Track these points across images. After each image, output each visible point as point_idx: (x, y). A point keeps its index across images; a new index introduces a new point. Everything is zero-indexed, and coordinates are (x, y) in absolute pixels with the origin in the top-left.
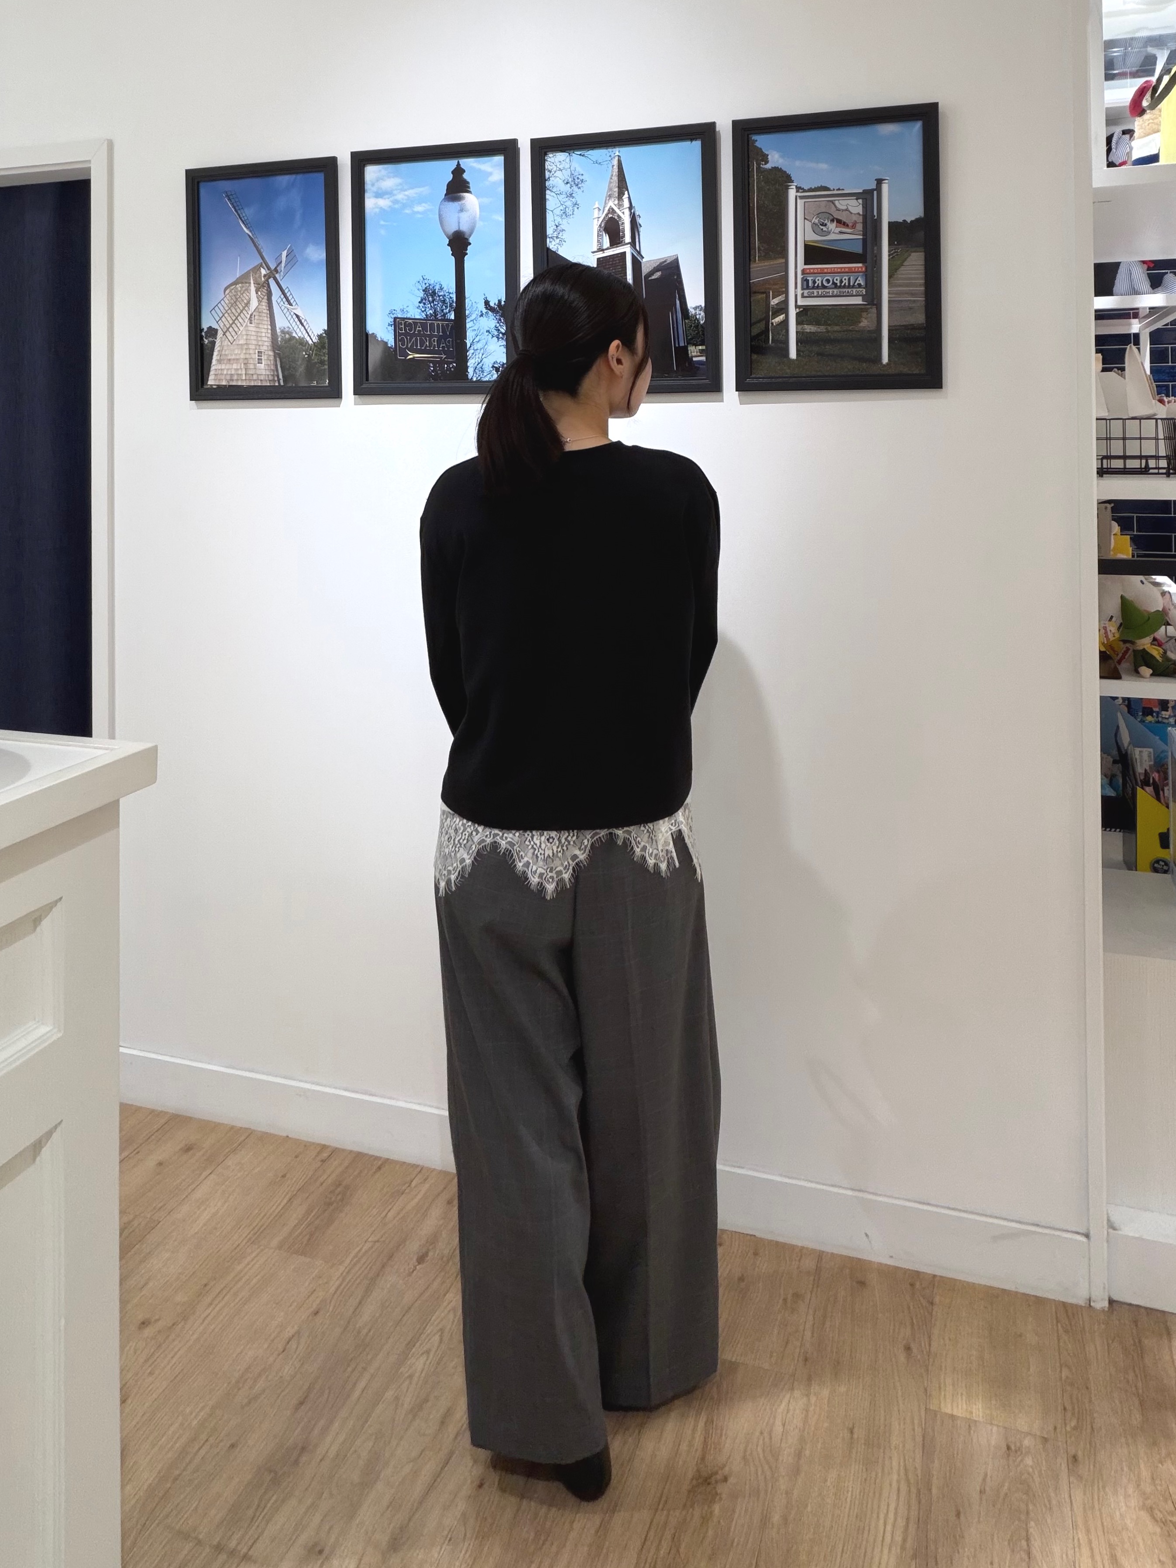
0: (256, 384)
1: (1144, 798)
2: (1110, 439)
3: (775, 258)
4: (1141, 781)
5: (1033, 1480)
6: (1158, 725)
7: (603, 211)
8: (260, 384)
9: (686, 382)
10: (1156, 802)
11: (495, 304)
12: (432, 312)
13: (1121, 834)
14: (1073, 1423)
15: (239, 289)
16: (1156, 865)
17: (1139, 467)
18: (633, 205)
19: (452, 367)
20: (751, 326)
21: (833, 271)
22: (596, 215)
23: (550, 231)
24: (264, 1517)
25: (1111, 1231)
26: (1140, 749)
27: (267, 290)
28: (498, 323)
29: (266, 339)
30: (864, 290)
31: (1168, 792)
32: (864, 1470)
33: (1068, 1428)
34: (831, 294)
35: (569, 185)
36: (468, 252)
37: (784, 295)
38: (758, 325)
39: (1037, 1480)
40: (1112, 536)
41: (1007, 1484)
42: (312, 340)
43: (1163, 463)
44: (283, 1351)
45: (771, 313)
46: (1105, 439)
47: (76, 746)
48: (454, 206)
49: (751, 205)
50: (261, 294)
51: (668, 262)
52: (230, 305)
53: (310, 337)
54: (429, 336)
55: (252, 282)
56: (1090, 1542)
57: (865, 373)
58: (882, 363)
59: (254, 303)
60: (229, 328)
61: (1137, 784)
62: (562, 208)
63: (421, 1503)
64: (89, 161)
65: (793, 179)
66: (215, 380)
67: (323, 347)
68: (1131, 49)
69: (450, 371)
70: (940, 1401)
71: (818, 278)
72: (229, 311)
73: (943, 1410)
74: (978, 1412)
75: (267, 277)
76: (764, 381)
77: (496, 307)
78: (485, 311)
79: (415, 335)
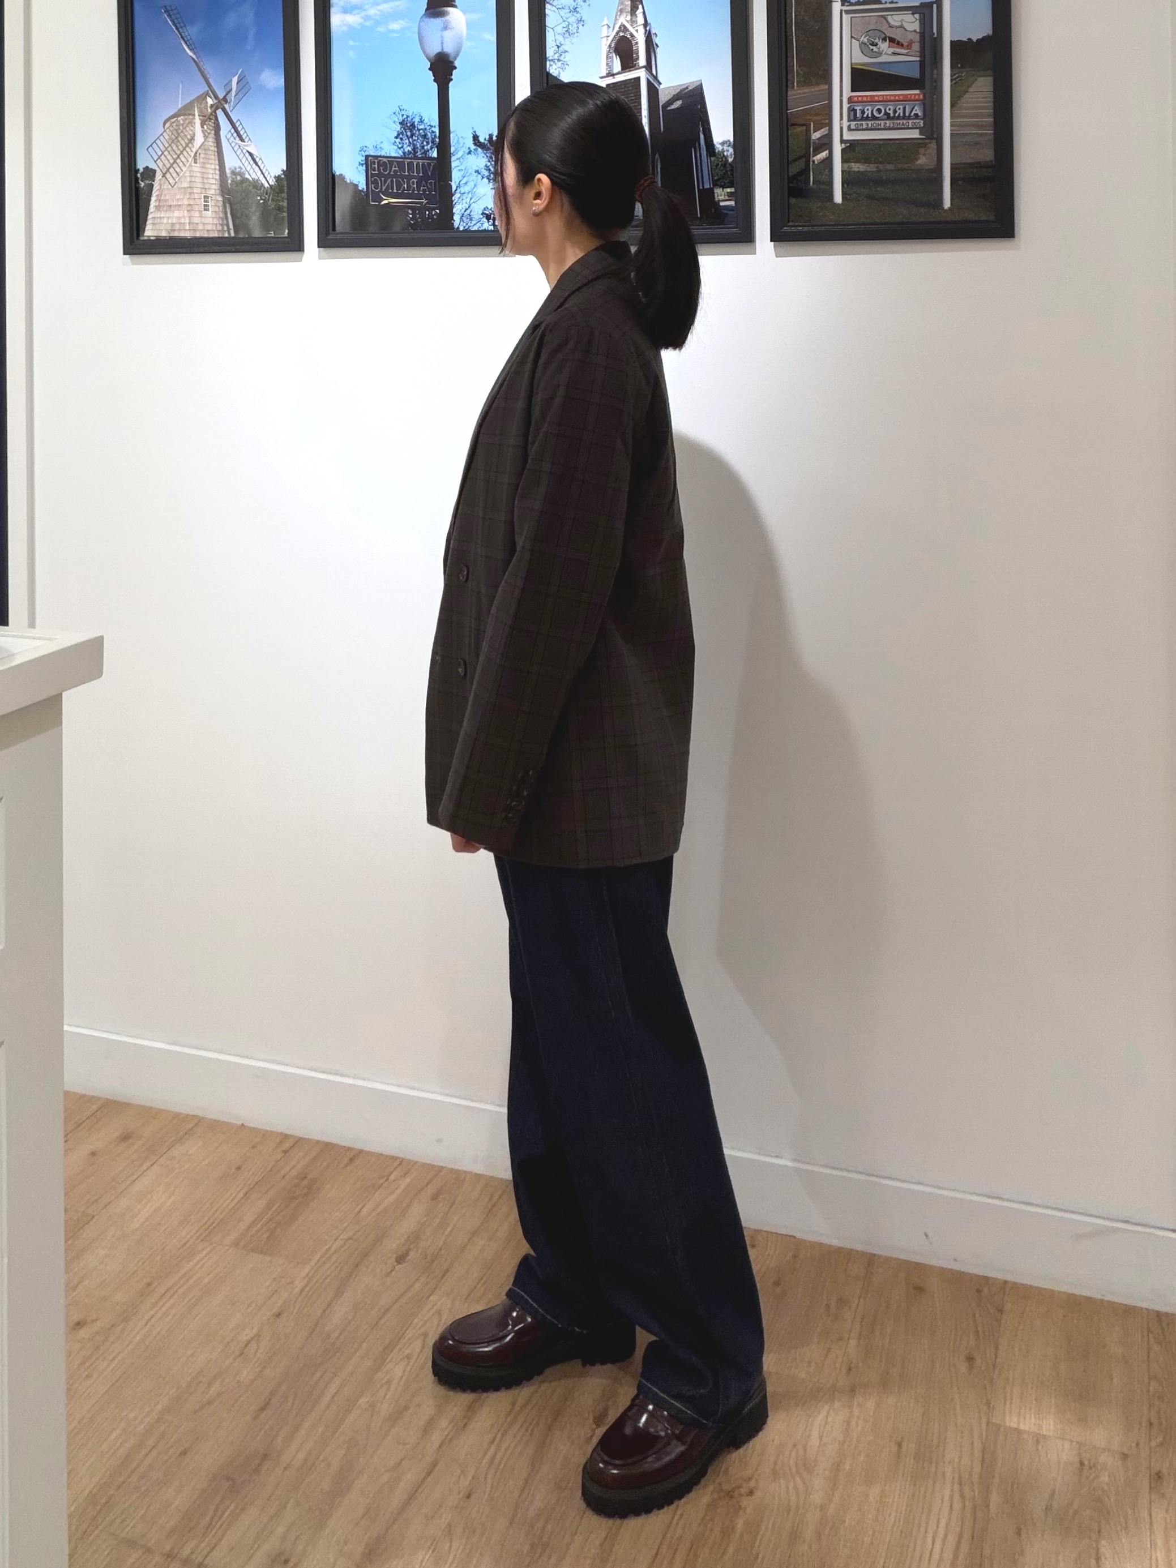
0: (202, 235)
3: (817, 84)
5: (1109, 1499)
7: (613, 30)
8: (206, 235)
9: (712, 232)
11: (485, 139)
12: (410, 149)
14: (1157, 1436)
15: (182, 122)
18: (649, 21)
19: (435, 214)
20: (789, 164)
21: (885, 99)
22: (605, 34)
23: (550, 52)
24: (221, 1526)
27: (215, 123)
29: (214, 181)
30: (922, 122)
32: (912, 1485)
33: (1151, 1442)
34: (882, 127)
36: (453, 77)
37: (827, 128)
38: (797, 163)
39: (1114, 1498)
41: (1078, 1501)
42: (268, 182)
44: (240, 1355)
45: (811, 149)
48: (438, 22)
49: (788, 21)
50: (208, 128)
51: (690, 88)
52: (170, 141)
53: (266, 178)
54: (407, 177)
55: (197, 113)
57: (922, 220)
58: (943, 208)
59: (199, 139)
60: (170, 168)
62: (564, 25)
63: (400, 1514)
66: (152, 230)
67: (281, 191)
69: (432, 218)
70: (1004, 1414)
71: (867, 108)
72: (169, 149)
73: (1008, 1423)
74: (1049, 1426)
75: (215, 108)
76: (805, 229)
77: (486, 142)
78: (475, 147)
79: (391, 177)
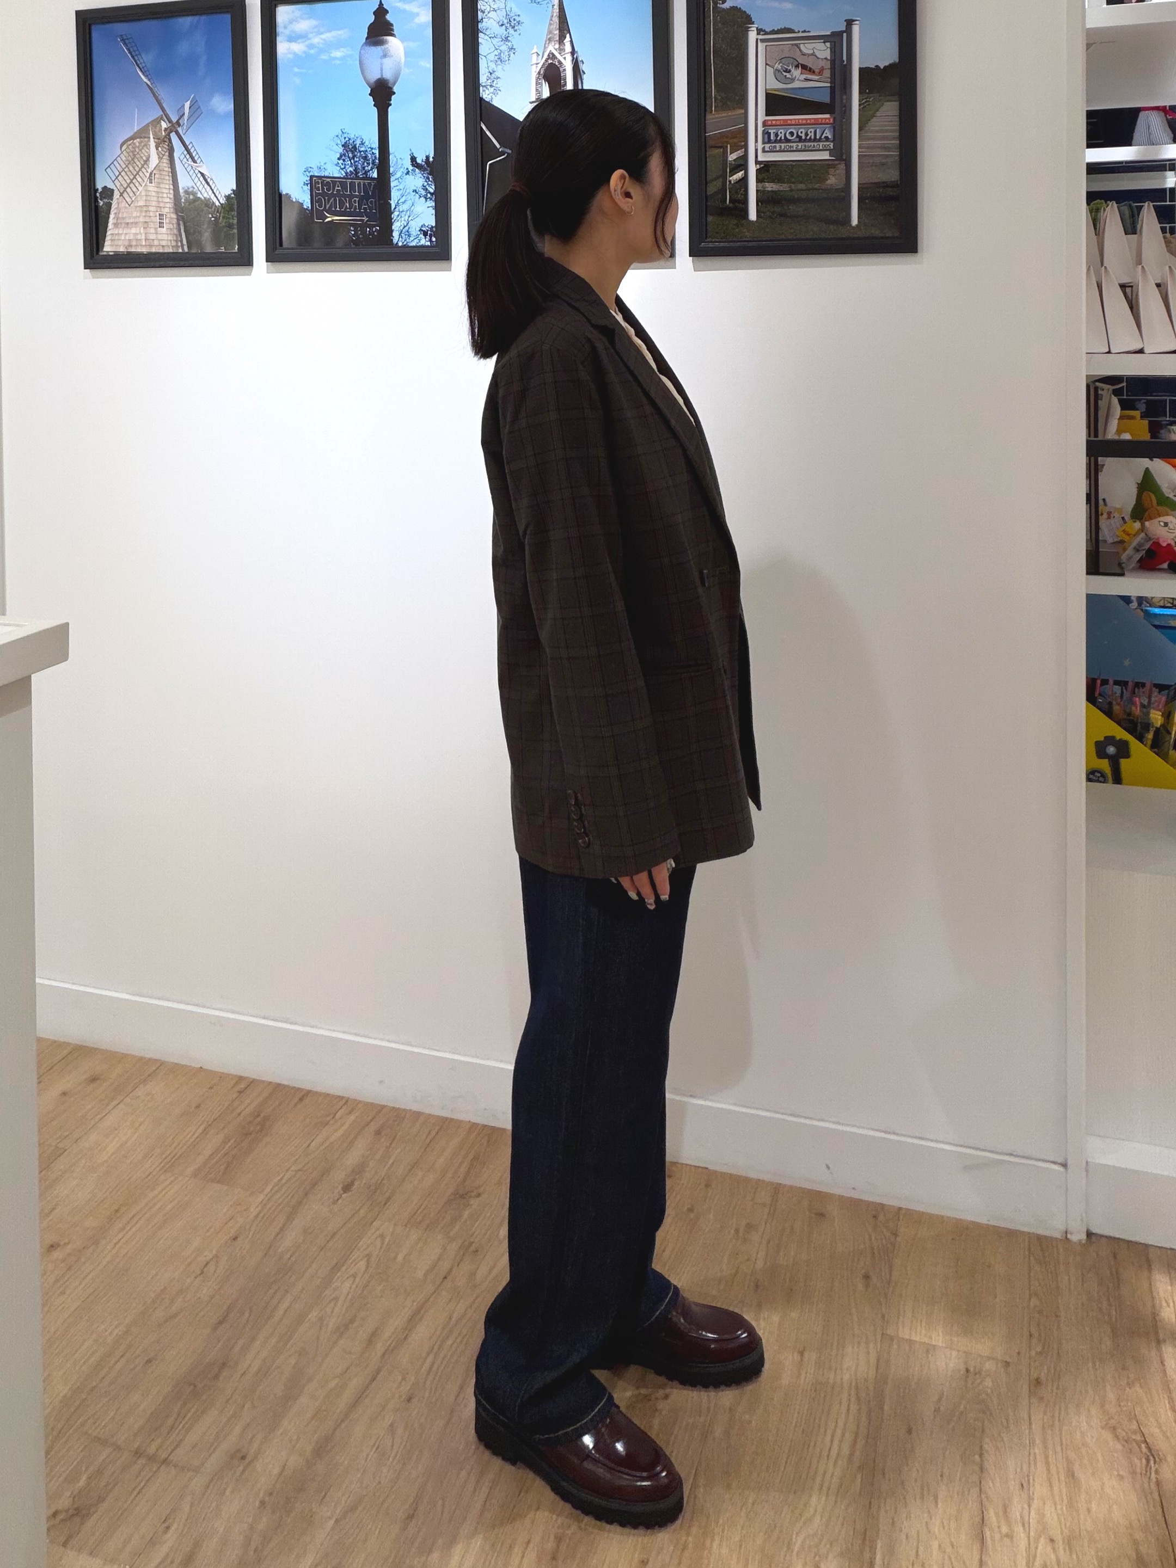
0: (157, 250)
3: (734, 109)
5: (993, 1401)
7: (543, 57)
8: (161, 251)
11: (422, 160)
12: (351, 169)
14: (1039, 1348)
15: (137, 144)
18: (576, 49)
19: (376, 231)
20: (706, 186)
21: (798, 123)
22: (534, 61)
23: (483, 79)
24: (183, 1427)
27: (168, 146)
28: (426, 181)
29: (168, 200)
30: (832, 144)
32: (813, 1390)
33: (1033, 1354)
34: (795, 149)
35: (504, 27)
36: (392, 102)
37: (743, 150)
38: (715, 183)
39: (996, 1400)
41: (963, 1404)
42: (219, 201)
44: (201, 1274)
45: (728, 170)
48: (377, 50)
49: (707, 49)
50: (162, 150)
52: (127, 163)
53: (217, 197)
54: (350, 196)
55: (151, 136)
57: (831, 237)
58: (851, 225)
59: (154, 160)
62: (496, 53)
63: (347, 1415)
65: (753, 20)
66: (112, 245)
67: (231, 209)
69: (373, 235)
70: (898, 1329)
71: (781, 131)
72: (126, 170)
73: (901, 1335)
74: (938, 1338)
75: (169, 131)
76: (722, 244)
77: (423, 163)
78: (412, 168)
79: (334, 196)
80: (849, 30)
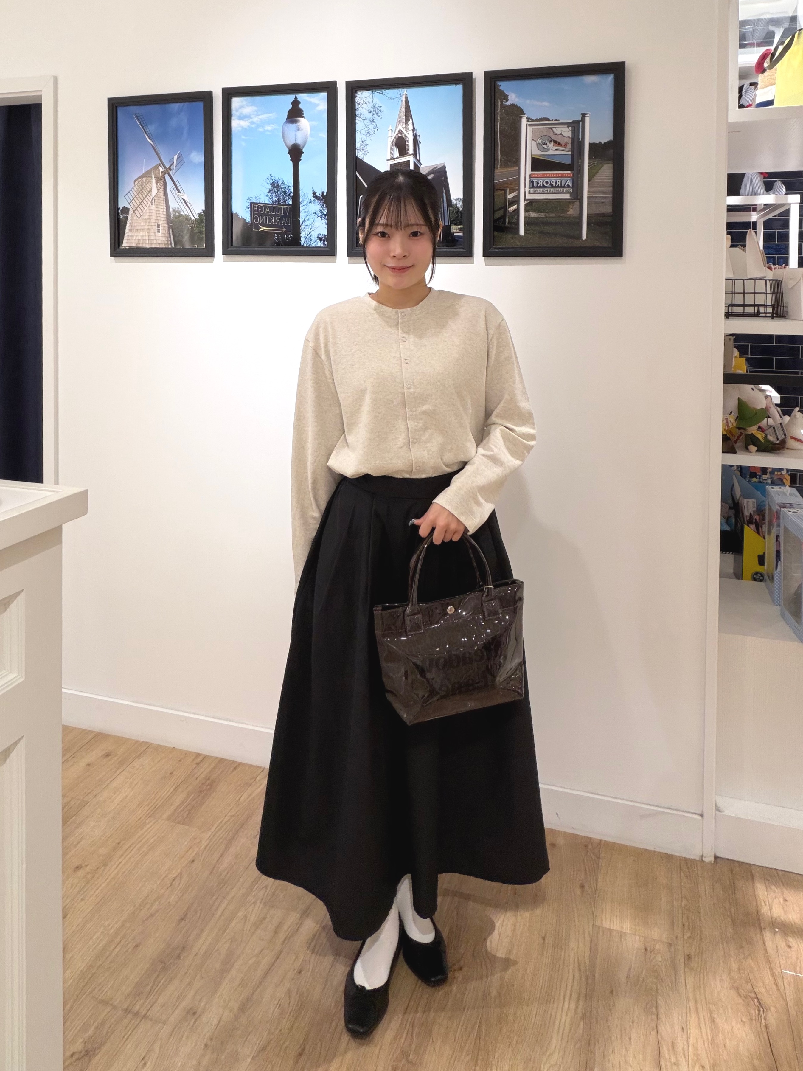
0: (156, 247)
1: (749, 532)
2: (734, 293)
3: (511, 167)
4: (747, 521)
5: (662, 971)
6: (759, 484)
7: (395, 132)
8: (158, 247)
9: (448, 250)
10: (757, 535)
11: (320, 194)
12: (276, 199)
13: (733, 555)
14: (689, 934)
15: (144, 181)
16: (755, 576)
17: (753, 312)
18: (415, 128)
19: (290, 237)
20: (494, 212)
21: (550, 176)
22: (390, 135)
23: (358, 145)
24: (157, 991)
25: (717, 812)
26: (748, 500)
27: (163, 182)
28: (322, 207)
29: (162, 216)
30: (572, 190)
31: (765, 528)
32: (552, 964)
33: (685, 937)
34: (549, 192)
35: (372, 113)
36: (302, 158)
37: (517, 192)
38: (499, 212)
39: (664, 970)
40: (734, 359)
41: (644, 972)
42: (194, 217)
43: (769, 310)
44: (170, 886)
45: (507, 204)
46: (731, 293)
47: (31, 489)
48: (293, 126)
49: (496, 130)
50: (160, 185)
51: (438, 167)
52: (138, 192)
53: (193, 215)
54: (274, 215)
55: (153, 176)
56: (697, 1009)
57: (570, 245)
58: (582, 239)
59: (155, 191)
60: (137, 207)
61: (744, 523)
62: (366, 129)
63: (260, 983)
64: (41, 91)
65: (525, 112)
66: (127, 243)
67: (202, 222)
68: (758, 26)
69: (289, 239)
70: (602, 920)
71: (540, 180)
72: (137, 196)
73: (604, 926)
74: (627, 927)
75: (164, 173)
76: (502, 250)
77: (320, 196)
78: (314, 199)
79: (266, 215)
80: (583, 120)
